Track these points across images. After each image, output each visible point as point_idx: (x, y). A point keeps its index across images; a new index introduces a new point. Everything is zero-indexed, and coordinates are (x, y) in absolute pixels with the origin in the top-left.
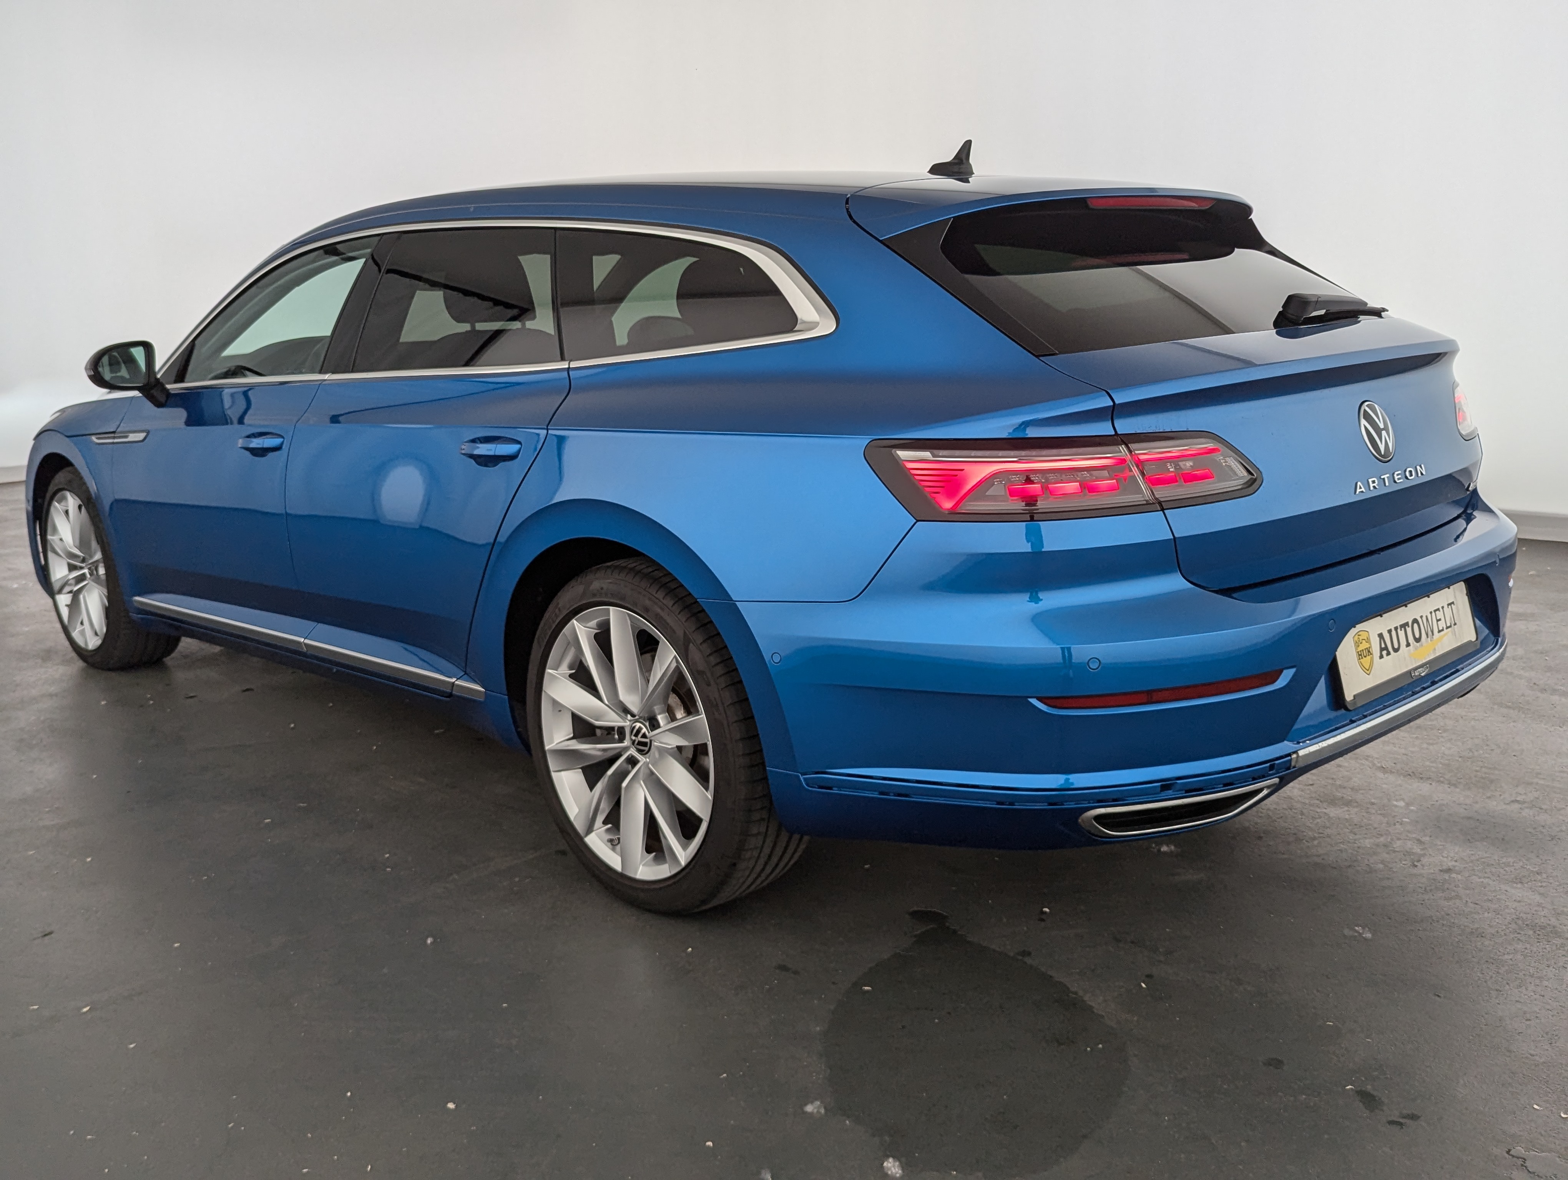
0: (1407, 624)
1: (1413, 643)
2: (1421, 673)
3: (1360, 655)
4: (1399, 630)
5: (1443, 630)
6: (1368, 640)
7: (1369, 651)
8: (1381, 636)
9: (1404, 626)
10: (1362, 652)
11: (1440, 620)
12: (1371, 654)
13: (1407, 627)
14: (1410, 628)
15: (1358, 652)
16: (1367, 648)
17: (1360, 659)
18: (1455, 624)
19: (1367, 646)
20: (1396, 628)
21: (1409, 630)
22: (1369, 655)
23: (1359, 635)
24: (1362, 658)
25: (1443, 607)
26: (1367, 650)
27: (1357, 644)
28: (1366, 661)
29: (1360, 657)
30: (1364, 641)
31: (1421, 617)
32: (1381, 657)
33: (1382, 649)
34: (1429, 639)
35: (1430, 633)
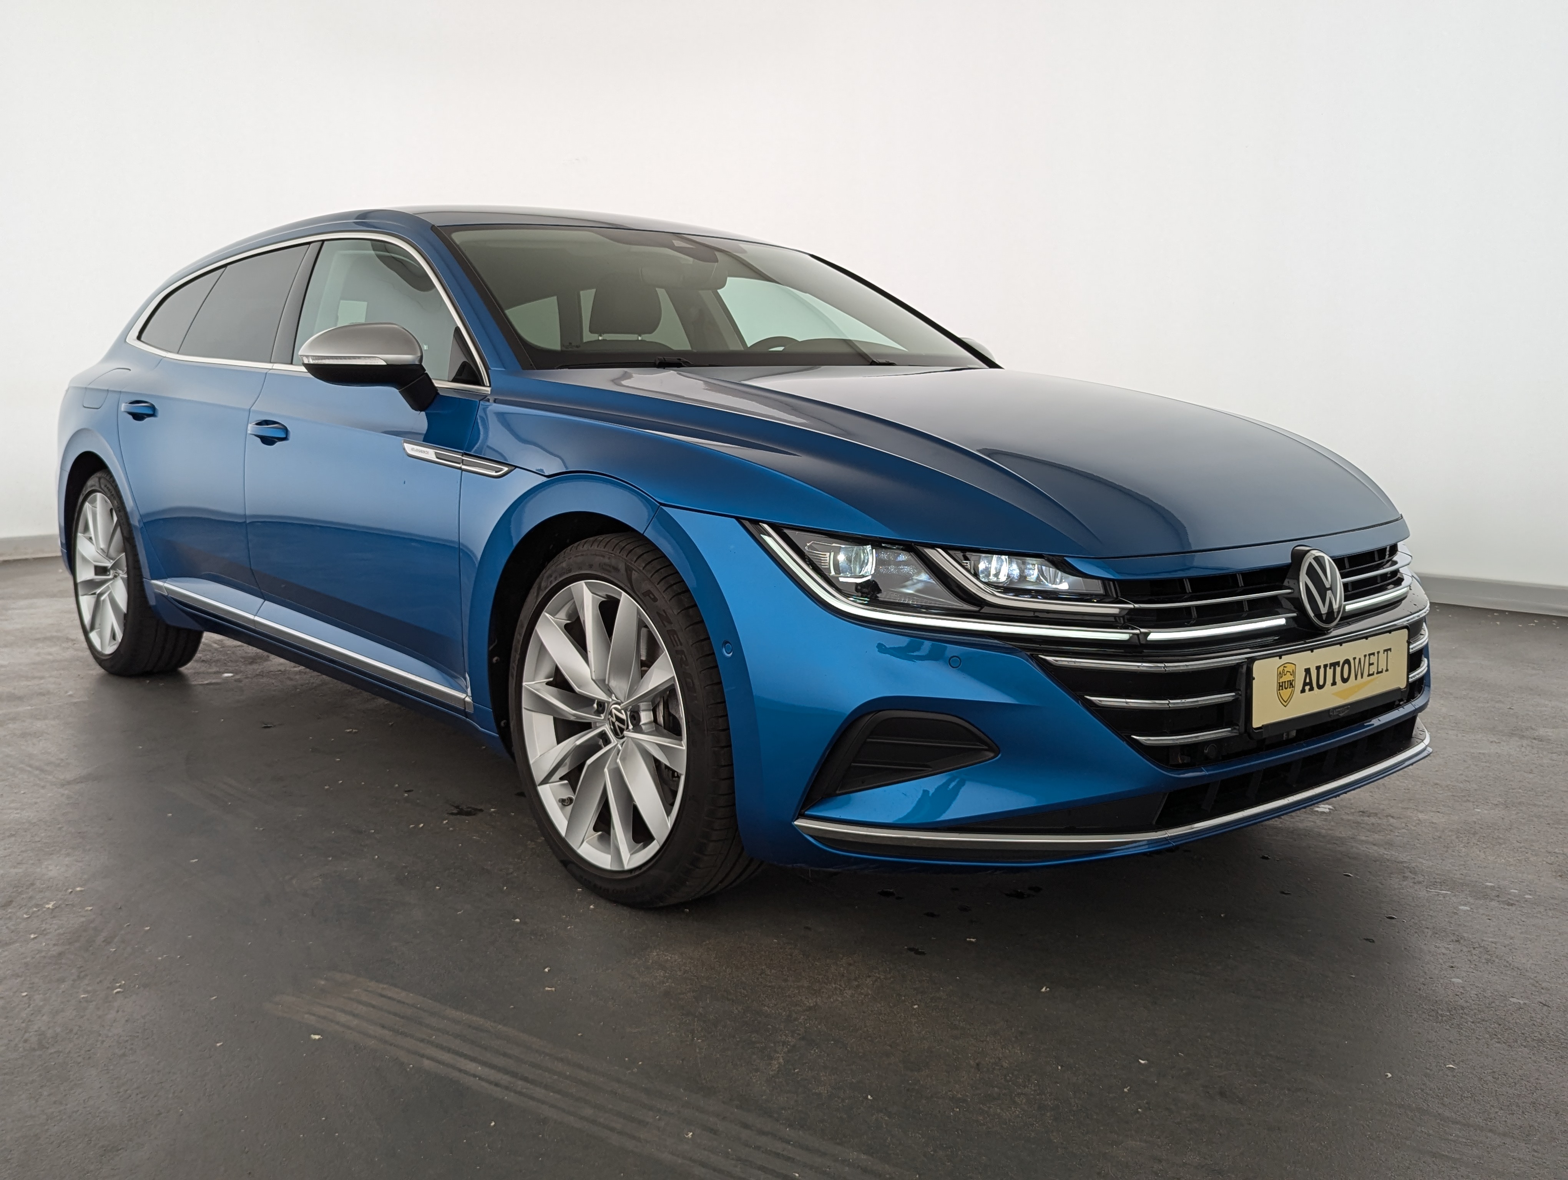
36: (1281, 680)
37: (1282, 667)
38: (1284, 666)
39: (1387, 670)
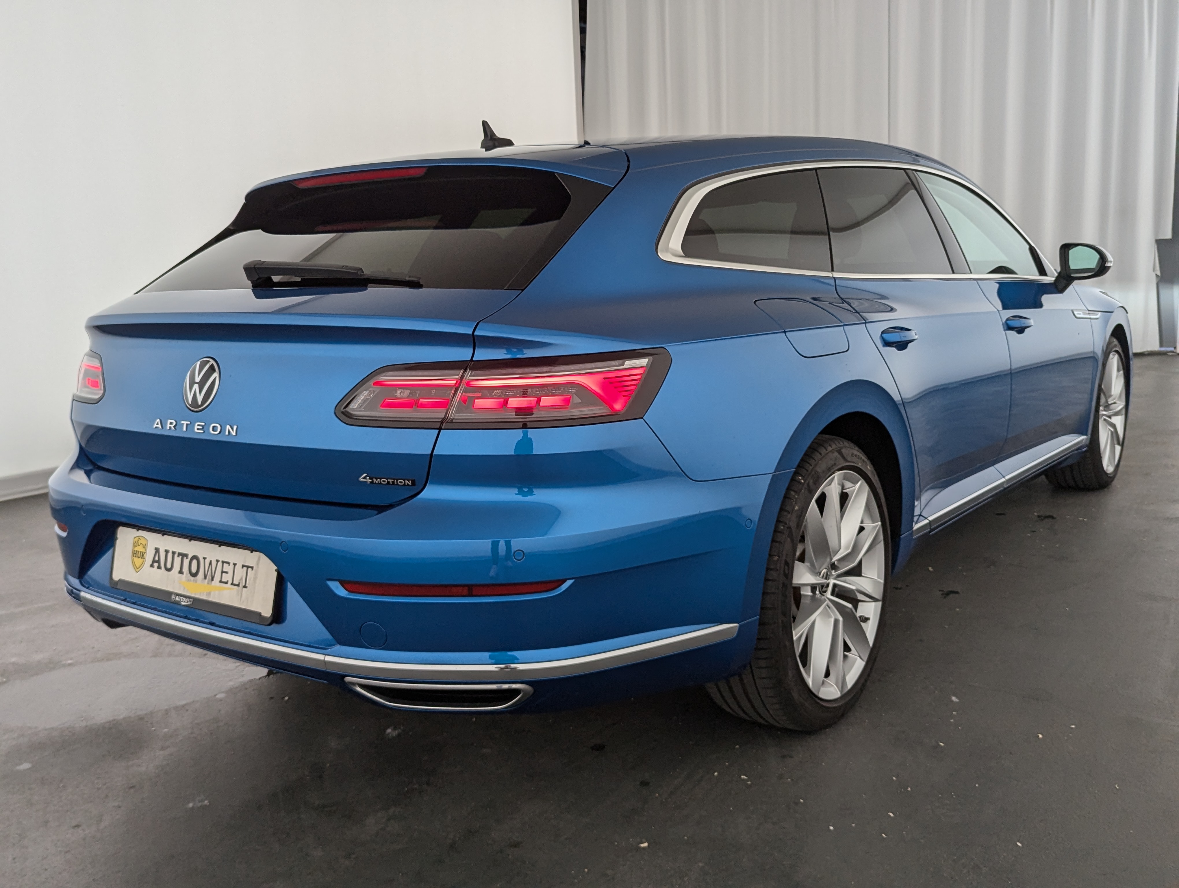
0: (186, 555)
1: (187, 574)
2: (182, 601)
3: (135, 554)
4: (176, 555)
5: (226, 583)
6: (145, 547)
7: (142, 555)
8: (157, 550)
9: (183, 556)
10: (137, 552)
11: (227, 573)
12: (144, 558)
13: (185, 558)
14: (188, 561)
15: (134, 550)
16: (143, 552)
17: (134, 556)
18: (245, 587)
19: (143, 550)
20: (174, 553)
21: (186, 562)
22: (142, 558)
23: (139, 539)
24: (136, 557)
25: (235, 564)
26: (142, 553)
27: (135, 544)
28: (138, 561)
29: (135, 555)
30: (141, 545)
31: (205, 558)
32: (152, 566)
33: (154, 561)
34: (206, 580)
35: (209, 577)
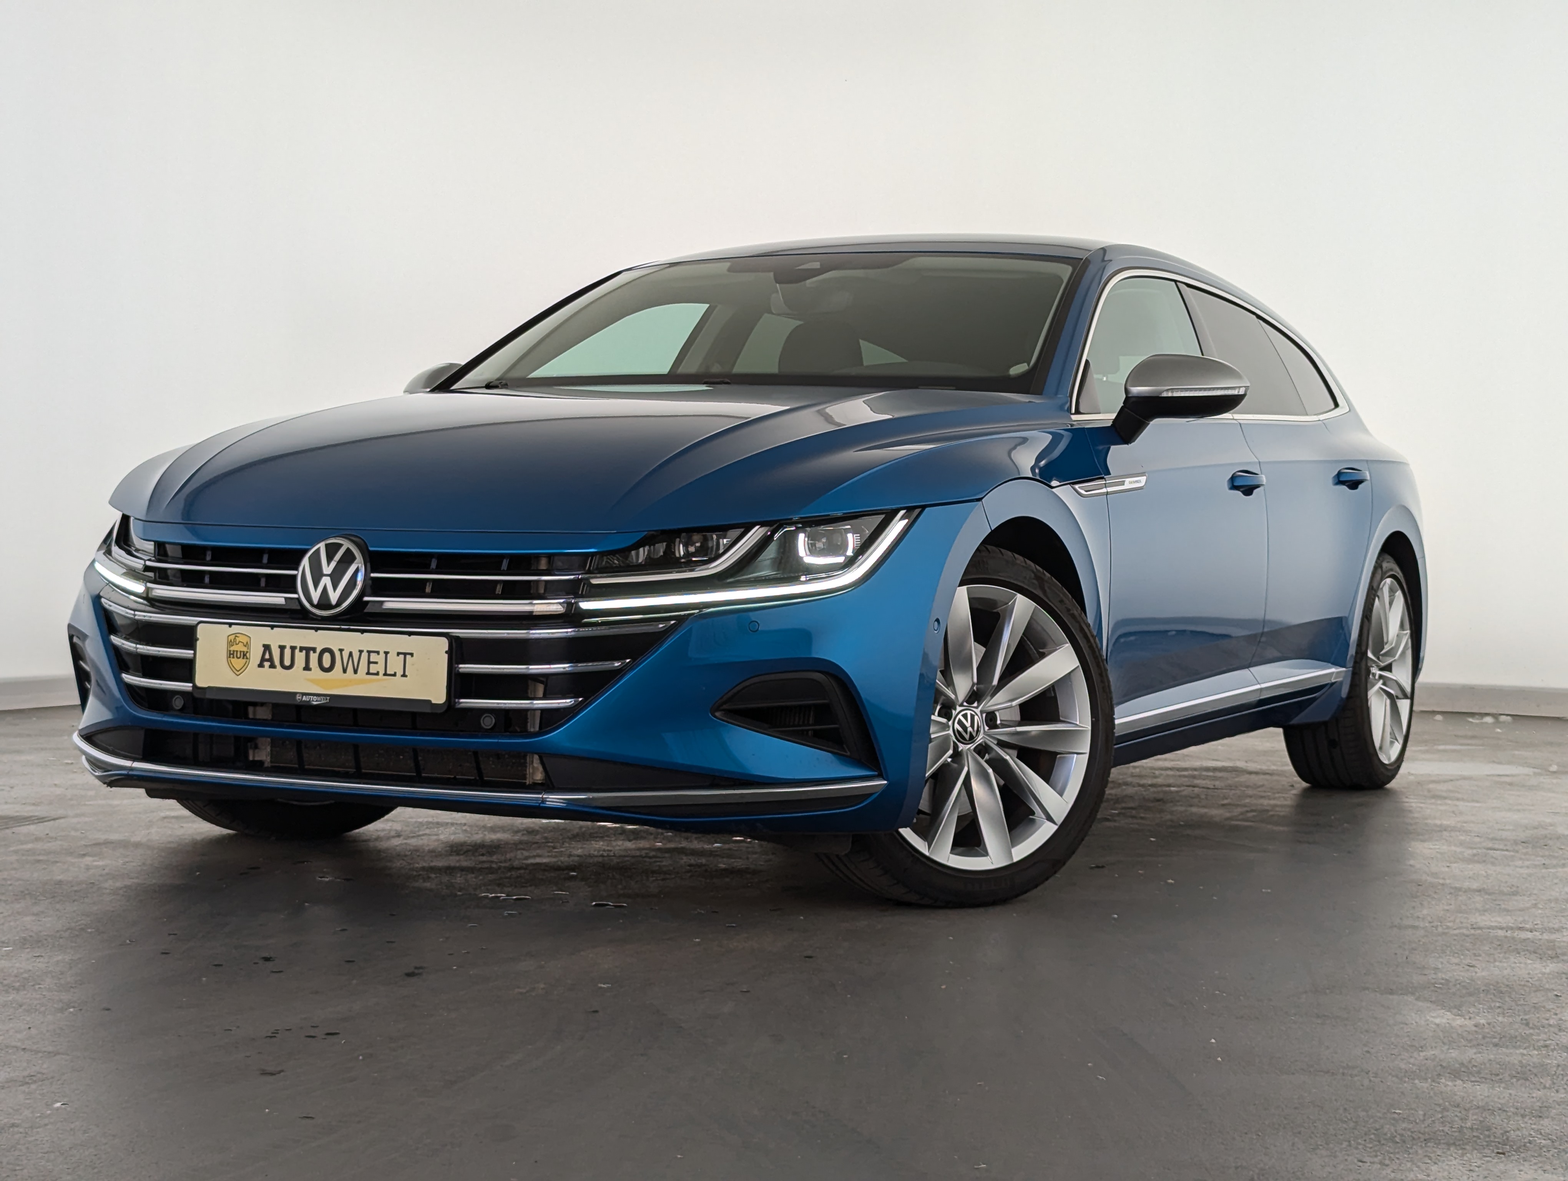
36: (232, 649)
37: (234, 636)
38: (236, 635)
39: (404, 675)
